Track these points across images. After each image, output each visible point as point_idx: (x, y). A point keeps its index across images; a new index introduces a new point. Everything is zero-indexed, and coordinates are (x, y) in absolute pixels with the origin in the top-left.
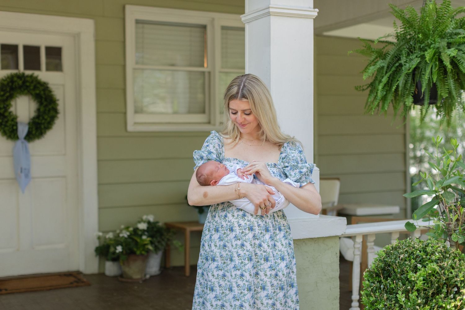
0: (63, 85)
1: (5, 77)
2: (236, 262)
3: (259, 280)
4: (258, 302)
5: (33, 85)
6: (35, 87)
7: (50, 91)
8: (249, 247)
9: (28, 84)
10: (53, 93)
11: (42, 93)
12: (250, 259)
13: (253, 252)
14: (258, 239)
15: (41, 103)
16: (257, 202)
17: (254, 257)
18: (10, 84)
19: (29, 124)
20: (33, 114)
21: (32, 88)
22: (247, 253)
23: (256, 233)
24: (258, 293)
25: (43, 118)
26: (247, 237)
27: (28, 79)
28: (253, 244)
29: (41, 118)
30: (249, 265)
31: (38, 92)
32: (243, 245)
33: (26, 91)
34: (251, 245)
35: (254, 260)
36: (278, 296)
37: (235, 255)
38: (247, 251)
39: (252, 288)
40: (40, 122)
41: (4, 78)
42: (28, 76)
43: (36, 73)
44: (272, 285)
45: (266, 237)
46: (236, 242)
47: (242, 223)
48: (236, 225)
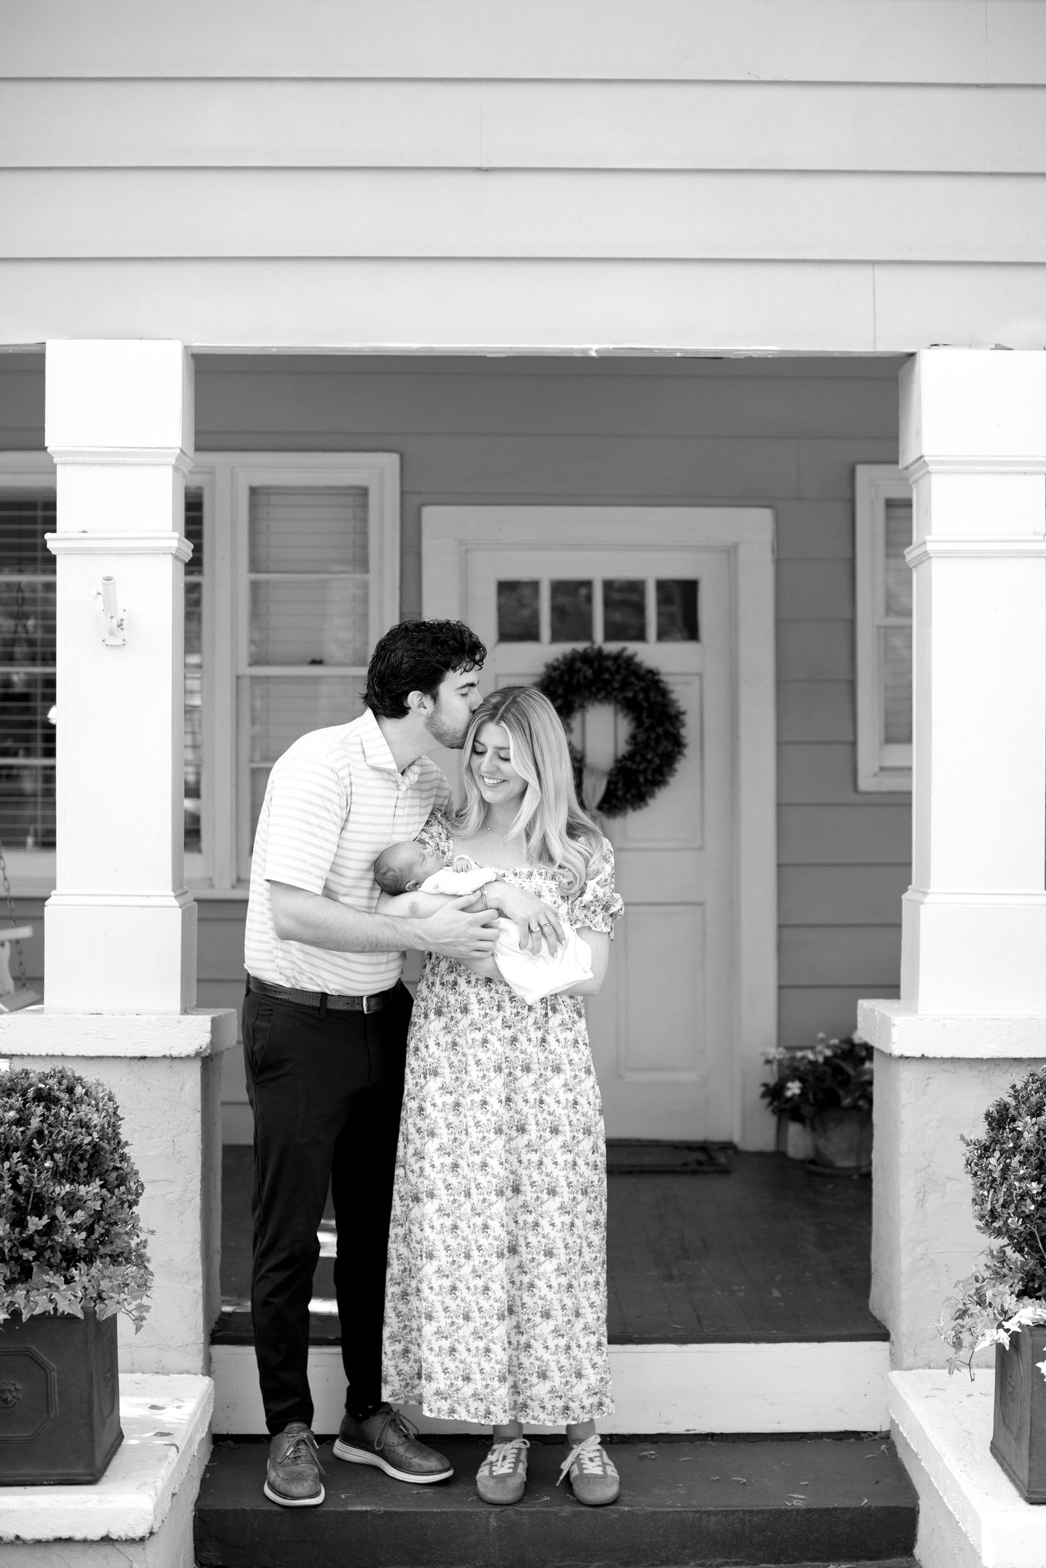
0: (700, 675)
1: (557, 660)
5: (618, 678)
6: (625, 685)
7: (664, 693)
8: (496, 1045)
9: (606, 676)
10: (673, 696)
11: (641, 696)
13: (503, 1054)
15: (638, 721)
17: (504, 1065)
18: (566, 678)
19: (610, 774)
20: (623, 749)
21: (616, 685)
25: (644, 758)
27: (609, 663)
29: (638, 758)
31: (630, 694)
33: (603, 693)
39: (504, 1128)
40: (634, 767)
41: (556, 663)
42: (608, 657)
43: (632, 647)
44: (537, 1122)
45: (529, 1021)
46: (473, 1035)
47: (486, 996)
48: (473, 999)
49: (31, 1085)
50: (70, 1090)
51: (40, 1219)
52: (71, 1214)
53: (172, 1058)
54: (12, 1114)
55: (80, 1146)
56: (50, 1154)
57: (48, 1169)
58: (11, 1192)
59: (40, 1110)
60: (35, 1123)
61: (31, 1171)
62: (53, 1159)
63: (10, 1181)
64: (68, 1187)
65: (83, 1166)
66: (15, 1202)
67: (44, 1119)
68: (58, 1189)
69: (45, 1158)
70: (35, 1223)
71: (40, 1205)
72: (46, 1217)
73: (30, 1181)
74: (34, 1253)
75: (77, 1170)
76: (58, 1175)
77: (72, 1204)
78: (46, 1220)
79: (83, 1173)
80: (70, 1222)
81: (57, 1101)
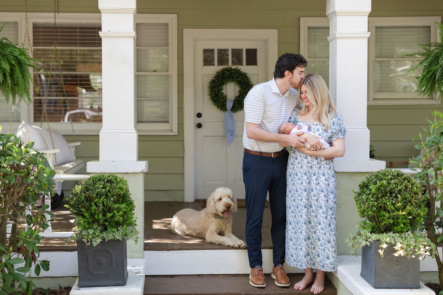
0: (257, 75)
1: (219, 70)
3: (310, 186)
4: (310, 198)
5: (236, 75)
6: (238, 77)
7: (248, 79)
9: (233, 75)
10: (250, 80)
11: (242, 80)
13: (307, 171)
14: (310, 164)
15: (242, 87)
16: (312, 144)
17: (308, 173)
18: (222, 75)
19: (234, 101)
20: (237, 94)
21: (235, 77)
23: (309, 160)
24: (310, 193)
26: (304, 162)
27: (234, 71)
29: (241, 97)
31: (239, 80)
33: (232, 79)
34: (306, 166)
35: (308, 175)
36: (320, 195)
37: (298, 172)
39: (307, 190)
40: (240, 99)
41: (219, 71)
43: (239, 67)
44: (316, 189)
45: (316, 162)
46: (298, 165)
47: (302, 155)
48: (299, 156)
49: (106, 178)
50: (116, 180)
51: (111, 214)
52: (118, 212)
53: (135, 173)
54: (102, 186)
55: (120, 194)
56: (112, 196)
57: (112, 200)
58: (102, 207)
59: (109, 185)
60: (108, 188)
61: (108, 201)
62: (113, 198)
63: (102, 204)
64: (118, 205)
65: (121, 199)
66: (103, 209)
67: (110, 187)
68: (115, 206)
69: (111, 197)
70: (109, 215)
71: (110, 210)
72: (112, 213)
73: (107, 203)
74: (108, 223)
75: (119, 200)
76: (114, 202)
77: (119, 210)
78: (112, 214)
79: (121, 201)
80: (118, 215)
81: (113, 182)
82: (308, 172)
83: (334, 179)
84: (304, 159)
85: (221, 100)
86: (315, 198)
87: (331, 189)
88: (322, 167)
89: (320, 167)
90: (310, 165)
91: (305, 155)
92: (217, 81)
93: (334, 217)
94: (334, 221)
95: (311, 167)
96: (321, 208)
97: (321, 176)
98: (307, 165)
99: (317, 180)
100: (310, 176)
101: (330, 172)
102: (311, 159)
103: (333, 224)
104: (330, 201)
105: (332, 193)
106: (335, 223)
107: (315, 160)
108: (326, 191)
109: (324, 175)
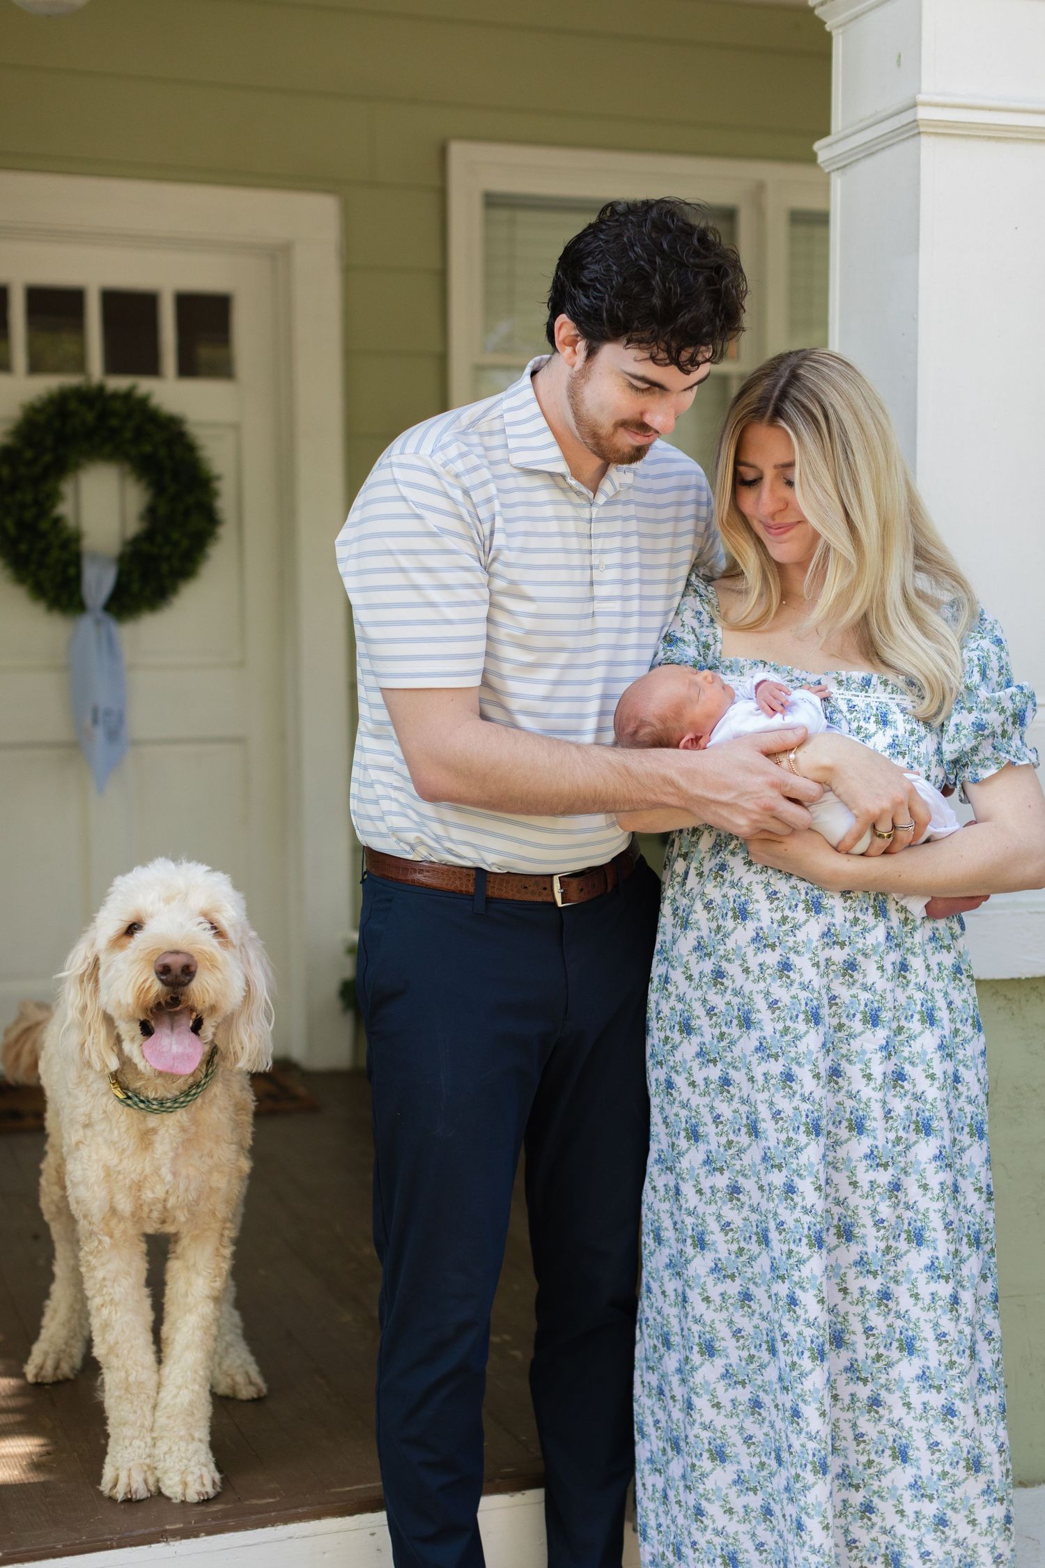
0: (237, 427)
1: (41, 399)
2: (765, 1028)
3: (842, 1096)
4: (843, 1178)
5: (131, 425)
6: (139, 434)
7: (192, 448)
8: (810, 974)
9: (114, 422)
10: (202, 453)
11: (163, 451)
12: (815, 1018)
13: (823, 991)
14: (842, 945)
15: (158, 488)
17: (825, 1011)
18: (57, 423)
19: (120, 561)
21: (128, 435)
22: (803, 995)
23: (838, 919)
24: (837, 1143)
25: (166, 538)
28: (822, 964)
29: (159, 539)
30: (812, 1040)
31: (148, 449)
32: (786, 967)
33: (108, 448)
34: (817, 965)
35: (827, 1020)
36: (911, 1156)
38: (804, 987)
39: (824, 1122)
40: (155, 551)
42: (115, 396)
43: (145, 385)
44: (888, 1115)
45: (878, 934)
46: (761, 957)
47: (783, 886)
48: (759, 893)
82: (825, 1001)
83: (983, 1038)
84: (800, 915)
85: (55, 554)
86: (884, 1177)
87: (969, 1109)
88: (916, 963)
89: (904, 967)
90: (838, 955)
91: (802, 886)
92: (29, 454)
93: (987, 1288)
94: (992, 1323)
95: (851, 966)
96: (917, 1238)
97: (915, 1025)
98: (823, 955)
99: (888, 1050)
100: (840, 1027)
101: (957, 998)
102: (850, 916)
103: (988, 1337)
104: (966, 1185)
105: (978, 1132)
106: (997, 1334)
107: (869, 919)
108: (946, 1124)
109: (930, 1018)
